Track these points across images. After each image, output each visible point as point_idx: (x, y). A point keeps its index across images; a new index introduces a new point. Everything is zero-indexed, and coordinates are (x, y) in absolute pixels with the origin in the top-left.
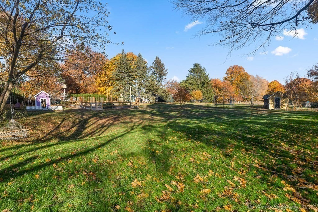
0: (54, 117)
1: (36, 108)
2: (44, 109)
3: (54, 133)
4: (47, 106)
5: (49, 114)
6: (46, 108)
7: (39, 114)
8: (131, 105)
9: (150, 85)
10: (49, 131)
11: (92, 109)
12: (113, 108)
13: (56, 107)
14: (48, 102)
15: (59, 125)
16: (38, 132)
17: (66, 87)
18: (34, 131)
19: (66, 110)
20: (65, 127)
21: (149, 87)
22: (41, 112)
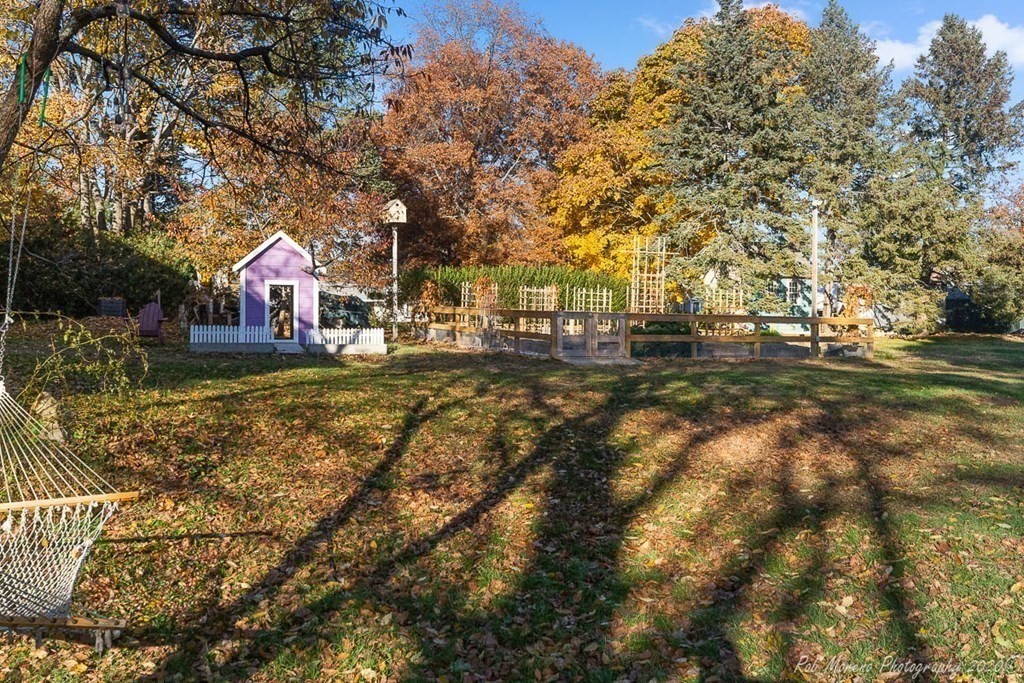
0: (345, 397)
1: (242, 340)
2: (283, 346)
3: (347, 542)
4: (300, 331)
5: (310, 373)
6: (296, 339)
7: (251, 372)
8: (814, 339)
9: (914, 209)
10: (309, 523)
11: (560, 354)
12: (695, 357)
13: (349, 333)
14: (306, 305)
15: (383, 467)
16: (223, 520)
17: (403, 219)
18: (191, 514)
19: (407, 357)
20: (429, 482)
21: (907, 219)
22: (266, 360)
